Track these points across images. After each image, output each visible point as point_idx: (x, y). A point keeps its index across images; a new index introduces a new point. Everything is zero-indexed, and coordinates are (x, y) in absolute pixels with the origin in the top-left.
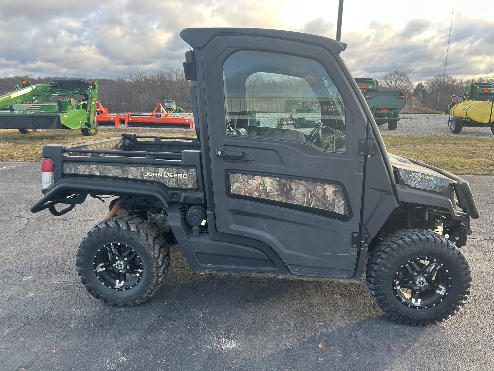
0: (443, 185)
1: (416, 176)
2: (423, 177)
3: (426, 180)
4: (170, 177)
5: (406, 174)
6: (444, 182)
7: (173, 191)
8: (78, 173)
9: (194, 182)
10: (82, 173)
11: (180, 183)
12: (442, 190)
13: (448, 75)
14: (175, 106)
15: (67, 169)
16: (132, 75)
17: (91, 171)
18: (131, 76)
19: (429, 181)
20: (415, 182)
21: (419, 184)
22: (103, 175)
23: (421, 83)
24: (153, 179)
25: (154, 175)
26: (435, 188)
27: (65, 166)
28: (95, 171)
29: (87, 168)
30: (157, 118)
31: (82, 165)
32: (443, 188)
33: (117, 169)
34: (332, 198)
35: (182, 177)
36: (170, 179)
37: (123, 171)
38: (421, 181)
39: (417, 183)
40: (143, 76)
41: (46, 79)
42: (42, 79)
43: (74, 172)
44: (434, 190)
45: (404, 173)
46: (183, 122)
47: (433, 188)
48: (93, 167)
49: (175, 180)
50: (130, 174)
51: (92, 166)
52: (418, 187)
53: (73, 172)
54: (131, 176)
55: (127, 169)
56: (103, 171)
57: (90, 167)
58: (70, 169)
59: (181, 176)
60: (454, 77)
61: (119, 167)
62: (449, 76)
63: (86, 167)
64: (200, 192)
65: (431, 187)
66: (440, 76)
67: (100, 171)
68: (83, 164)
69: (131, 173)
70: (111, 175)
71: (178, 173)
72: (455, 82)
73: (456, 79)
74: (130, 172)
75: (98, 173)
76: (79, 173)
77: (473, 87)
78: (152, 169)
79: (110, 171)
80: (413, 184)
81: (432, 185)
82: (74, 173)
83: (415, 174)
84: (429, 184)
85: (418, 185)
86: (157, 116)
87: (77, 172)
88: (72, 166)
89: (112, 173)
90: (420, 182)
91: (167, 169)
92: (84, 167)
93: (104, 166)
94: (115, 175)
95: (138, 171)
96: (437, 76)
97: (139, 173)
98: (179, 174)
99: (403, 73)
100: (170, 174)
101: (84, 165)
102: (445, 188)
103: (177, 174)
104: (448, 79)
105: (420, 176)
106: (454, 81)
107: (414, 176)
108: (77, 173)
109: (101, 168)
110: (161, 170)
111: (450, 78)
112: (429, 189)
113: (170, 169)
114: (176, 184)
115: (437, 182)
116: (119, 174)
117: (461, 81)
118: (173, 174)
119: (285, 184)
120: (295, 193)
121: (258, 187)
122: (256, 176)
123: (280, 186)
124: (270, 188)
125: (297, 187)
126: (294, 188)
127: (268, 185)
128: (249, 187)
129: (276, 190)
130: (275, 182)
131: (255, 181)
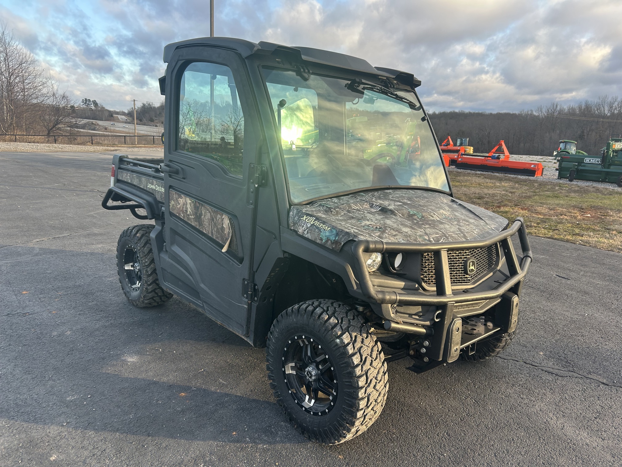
0: (338, 240)
1: (306, 221)
2: (315, 224)
3: (317, 228)
4: (158, 190)
5: (296, 216)
6: (341, 236)
10: (124, 180)
12: (336, 246)
14: (575, 148)
16: (541, 107)
18: (540, 109)
19: (320, 230)
20: (304, 228)
21: (308, 233)
22: (132, 183)
24: (151, 191)
25: (152, 186)
26: (327, 241)
27: (118, 173)
28: (129, 178)
30: (493, 160)
31: (124, 173)
32: (337, 244)
34: (227, 232)
38: (311, 228)
39: (306, 230)
40: (556, 108)
41: (441, 113)
42: (437, 113)
44: (325, 244)
45: (295, 214)
46: (527, 167)
47: (324, 241)
49: (160, 193)
50: (142, 184)
52: (306, 236)
54: (143, 187)
55: (141, 179)
56: (132, 179)
58: (120, 176)
59: (163, 190)
61: (138, 177)
65: (321, 239)
71: (161, 187)
78: (151, 181)
79: (135, 179)
80: (300, 231)
81: (323, 237)
83: (307, 218)
84: (319, 234)
85: (306, 233)
86: (493, 157)
87: (122, 178)
88: (121, 173)
89: (135, 181)
90: (309, 230)
93: (133, 174)
95: (145, 182)
102: (339, 245)
105: (311, 221)
107: (304, 220)
110: (155, 182)
112: (318, 241)
113: (158, 182)
115: (330, 234)
116: (138, 183)
118: (159, 187)
119: (198, 208)
120: (204, 220)
121: (183, 208)
122: (183, 196)
123: (195, 209)
124: (189, 210)
125: (205, 213)
126: (203, 214)
127: (189, 206)
128: (178, 206)
129: (193, 213)
130: (192, 204)
131: (181, 201)
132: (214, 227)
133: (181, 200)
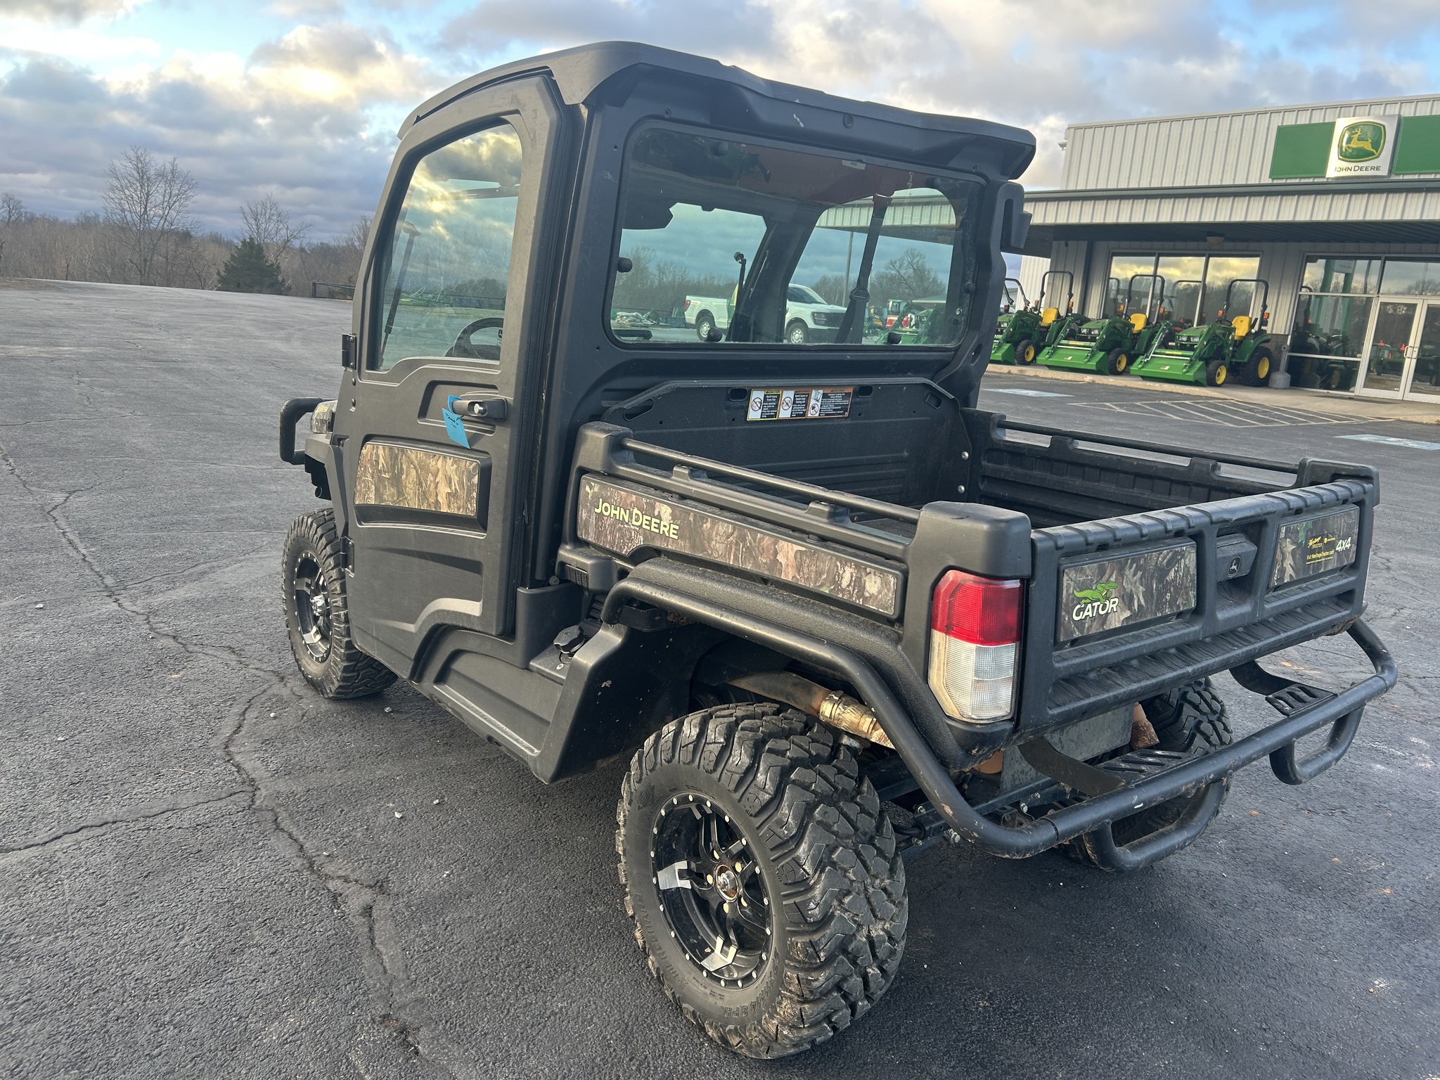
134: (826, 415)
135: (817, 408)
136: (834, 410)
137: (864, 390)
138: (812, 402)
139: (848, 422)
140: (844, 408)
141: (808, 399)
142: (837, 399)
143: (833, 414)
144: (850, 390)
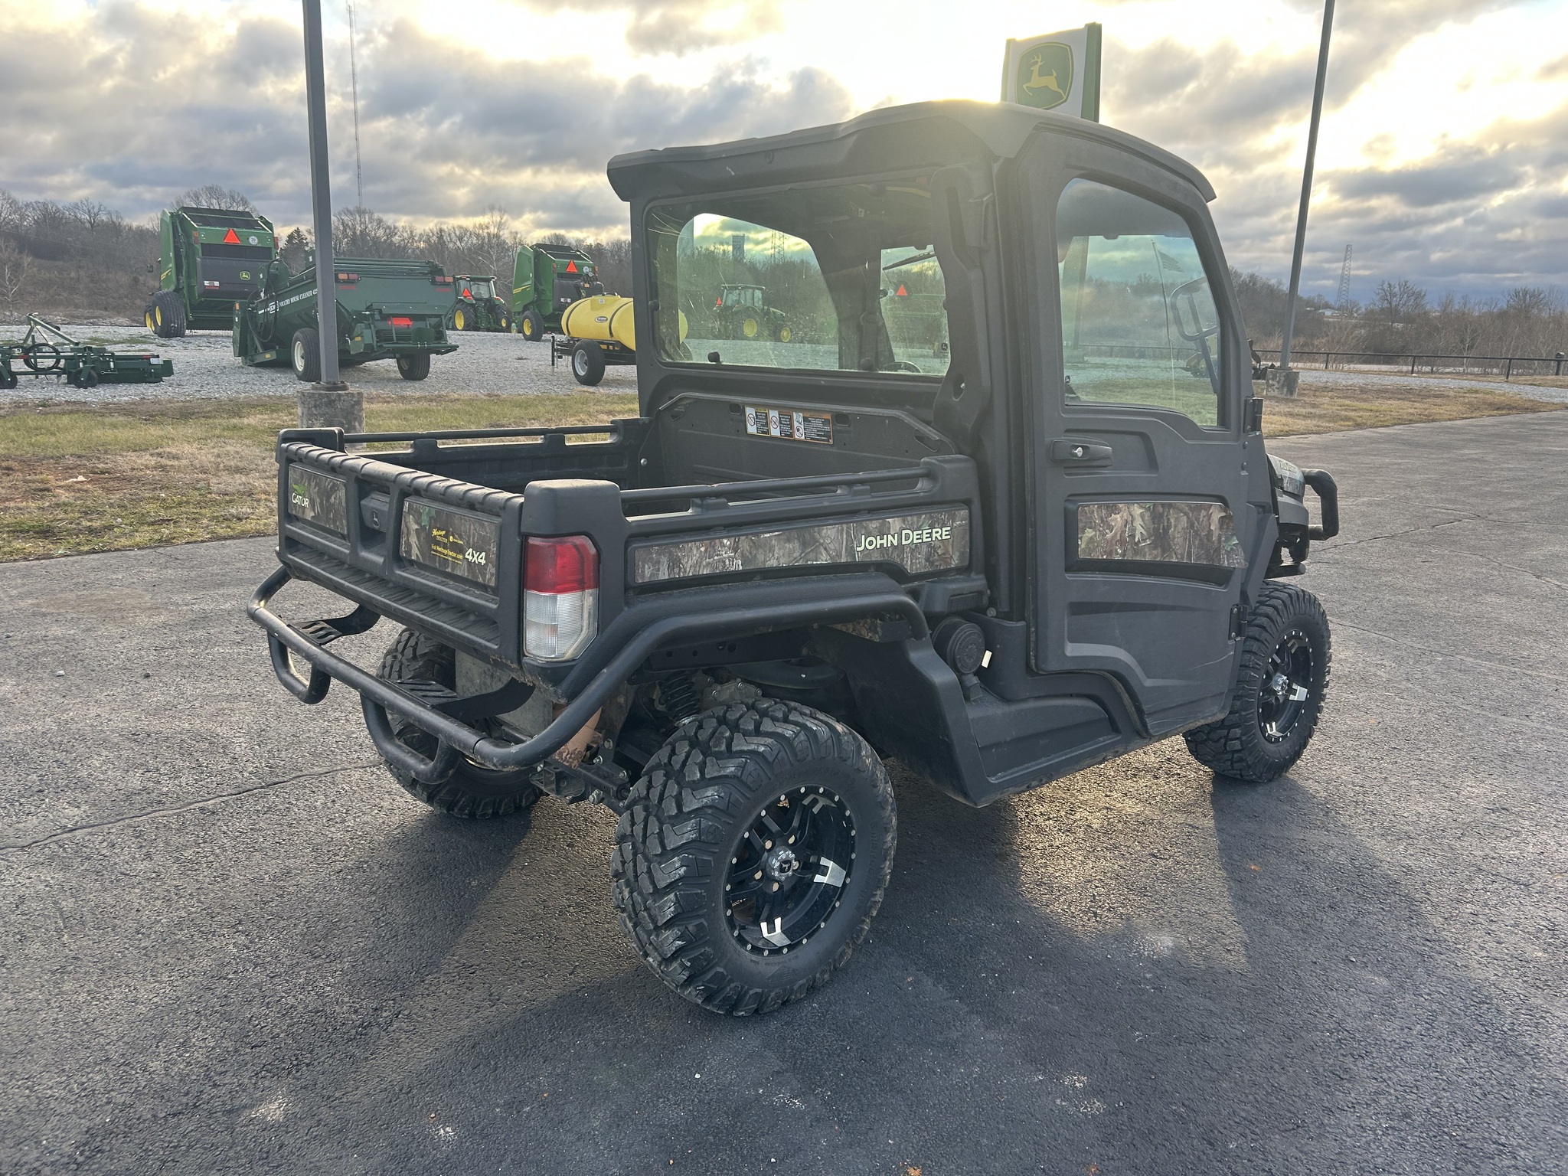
4: (915, 541)
7: (910, 585)
8: (679, 574)
9: (964, 546)
10: (691, 574)
11: (936, 557)
13: (371, 213)
15: (644, 566)
17: (719, 560)
22: (752, 567)
23: (297, 231)
24: (876, 557)
25: (879, 542)
27: (637, 558)
28: (729, 557)
29: (706, 550)
31: (690, 545)
33: (789, 541)
35: (940, 538)
36: (915, 548)
37: (804, 545)
43: (667, 573)
48: (724, 546)
49: (924, 549)
50: (824, 552)
51: (721, 543)
53: (664, 575)
54: (824, 559)
55: (814, 537)
56: (750, 553)
57: (714, 547)
58: (654, 567)
59: (938, 535)
60: (389, 219)
61: (794, 534)
62: (376, 216)
63: (703, 549)
64: (977, 574)
66: (349, 212)
67: (743, 556)
68: (695, 541)
69: (825, 549)
70: (772, 563)
71: (932, 527)
72: (396, 234)
73: (397, 224)
74: (822, 544)
75: (738, 565)
76: (682, 575)
77: (538, 256)
78: (874, 525)
79: (771, 549)
82: (667, 577)
87: (676, 570)
88: (659, 554)
89: (776, 555)
91: (909, 518)
92: (698, 549)
93: (754, 534)
94: (784, 562)
95: (842, 538)
96: (340, 214)
97: (844, 542)
98: (934, 530)
99: (236, 197)
100: (915, 533)
101: (697, 543)
103: (930, 531)
104: (375, 224)
106: (392, 231)
108: (677, 574)
109: (745, 544)
110: (895, 523)
111: (380, 221)
113: (915, 518)
114: (927, 560)
116: (795, 555)
117: (411, 232)
118: (920, 532)
119: (1161, 515)
120: (1174, 536)
121: (1123, 532)
122: (1120, 506)
123: (1154, 523)
124: (1139, 530)
125: (1177, 519)
126: (1173, 524)
127: (1138, 523)
128: (1109, 536)
129: (1148, 533)
130: (1147, 515)
131: (1117, 520)
132: (1195, 539)
133: (1118, 516)
134: (812, 439)
135: (802, 431)
136: (818, 435)
137: (839, 418)
138: (796, 424)
139: (834, 450)
140: (827, 435)
141: (791, 420)
142: (817, 424)
143: (818, 440)
144: (828, 417)
